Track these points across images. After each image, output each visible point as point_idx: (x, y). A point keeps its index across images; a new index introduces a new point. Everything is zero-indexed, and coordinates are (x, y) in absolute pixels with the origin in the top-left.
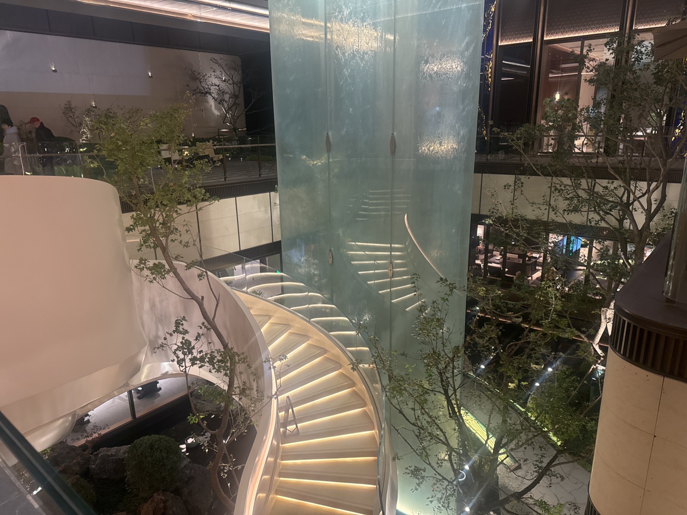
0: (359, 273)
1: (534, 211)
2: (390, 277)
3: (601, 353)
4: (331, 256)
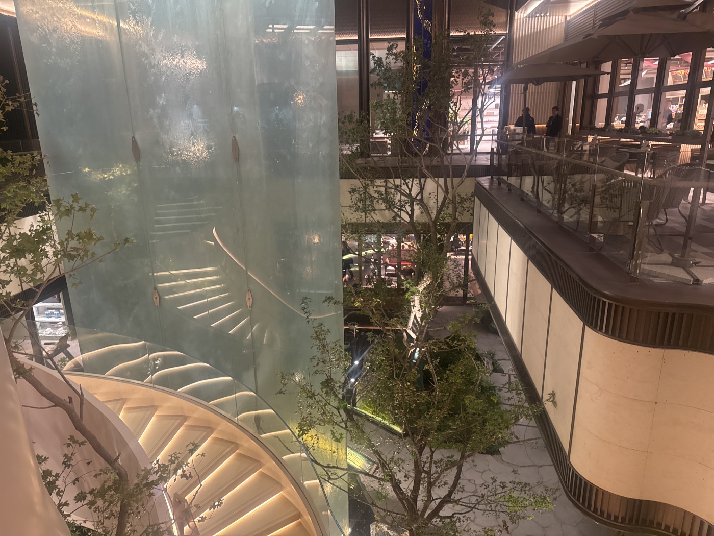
0: (179, 308)
2: (250, 307)
3: (414, 336)
4: (157, 296)
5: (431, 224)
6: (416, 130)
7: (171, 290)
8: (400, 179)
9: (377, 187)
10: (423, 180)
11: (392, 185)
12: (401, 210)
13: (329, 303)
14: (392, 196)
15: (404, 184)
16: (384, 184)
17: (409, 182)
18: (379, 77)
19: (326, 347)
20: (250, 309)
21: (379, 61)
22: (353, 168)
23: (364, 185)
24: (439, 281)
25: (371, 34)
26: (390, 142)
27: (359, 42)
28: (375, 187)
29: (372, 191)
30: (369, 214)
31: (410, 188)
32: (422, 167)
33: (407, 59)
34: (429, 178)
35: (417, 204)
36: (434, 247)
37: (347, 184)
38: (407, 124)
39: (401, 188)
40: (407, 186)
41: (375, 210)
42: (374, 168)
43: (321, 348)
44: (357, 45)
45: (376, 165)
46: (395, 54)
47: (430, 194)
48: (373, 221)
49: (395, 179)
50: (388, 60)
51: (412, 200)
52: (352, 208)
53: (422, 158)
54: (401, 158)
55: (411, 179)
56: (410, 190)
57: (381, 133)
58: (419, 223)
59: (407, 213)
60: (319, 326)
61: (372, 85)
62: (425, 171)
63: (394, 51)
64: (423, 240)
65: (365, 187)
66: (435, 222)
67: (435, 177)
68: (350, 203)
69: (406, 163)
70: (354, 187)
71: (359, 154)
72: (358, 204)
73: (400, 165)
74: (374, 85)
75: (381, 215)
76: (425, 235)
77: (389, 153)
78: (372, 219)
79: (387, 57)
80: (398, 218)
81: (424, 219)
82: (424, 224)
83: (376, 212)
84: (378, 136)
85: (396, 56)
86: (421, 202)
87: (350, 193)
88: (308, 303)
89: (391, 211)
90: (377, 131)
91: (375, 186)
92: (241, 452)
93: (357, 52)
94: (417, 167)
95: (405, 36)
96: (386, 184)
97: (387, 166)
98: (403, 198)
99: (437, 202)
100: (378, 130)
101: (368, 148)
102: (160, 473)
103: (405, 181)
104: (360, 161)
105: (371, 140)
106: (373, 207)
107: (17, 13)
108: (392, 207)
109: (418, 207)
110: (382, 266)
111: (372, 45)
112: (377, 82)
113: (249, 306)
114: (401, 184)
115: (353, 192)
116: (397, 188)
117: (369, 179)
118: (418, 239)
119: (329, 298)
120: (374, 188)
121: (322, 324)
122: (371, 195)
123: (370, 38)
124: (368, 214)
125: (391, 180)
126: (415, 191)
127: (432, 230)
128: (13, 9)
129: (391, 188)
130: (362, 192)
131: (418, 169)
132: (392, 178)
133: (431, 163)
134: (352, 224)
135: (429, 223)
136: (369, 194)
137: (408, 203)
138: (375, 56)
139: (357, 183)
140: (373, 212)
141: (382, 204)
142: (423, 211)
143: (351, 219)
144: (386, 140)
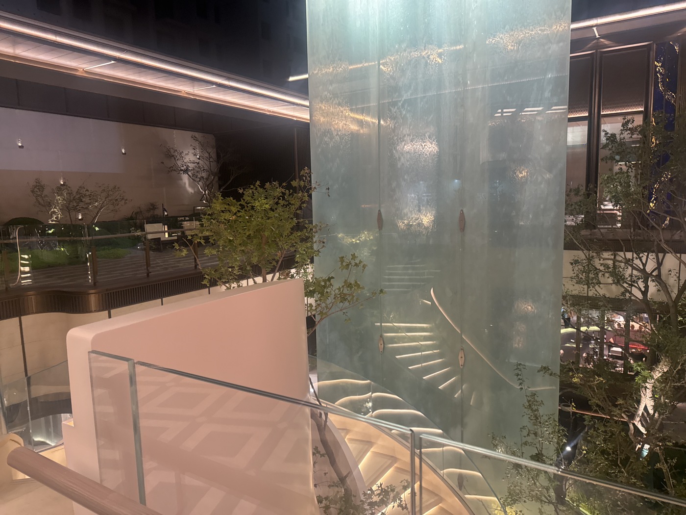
0: (397, 357)
1: (574, 285)
2: (462, 365)
3: (643, 430)
4: (382, 342)
5: (671, 304)
6: (653, 202)
7: (393, 340)
8: (631, 253)
9: (604, 259)
10: (661, 255)
11: (622, 259)
12: (632, 285)
13: (544, 373)
14: (621, 270)
15: (637, 258)
16: (613, 257)
17: (642, 256)
18: (611, 152)
19: (538, 419)
20: (462, 367)
21: (612, 138)
22: (576, 240)
23: (588, 257)
24: (679, 367)
25: (603, 110)
26: (621, 214)
27: (589, 119)
28: (602, 260)
29: (597, 263)
30: (593, 287)
31: (644, 262)
32: (661, 241)
33: (645, 133)
34: (668, 253)
35: (653, 281)
36: (674, 330)
37: (569, 255)
38: (643, 197)
39: (632, 262)
40: (641, 260)
41: (600, 283)
42: (601, 240)
43: (532, 418)
44: (587, 121)
45: (603, 237)
46: (630, 129)
47: (670, 271)
48: (598, 294)
49: (626, 253)
50: (622, 136)
51: (646, 276)
52: (574, 280)
53: (661, 232)
54: (634, 231)
55: (646, 254)
56: (644, 265)
57: (611, 204)
58: (655, 302)
59: (640, 289)
60: (532, 395)
61: (602, 159)
62: (665, 246)
63: (630, 126)
64: (659, 321)
65: (590, 259)
66: (675, 302)
67: (676, 252)
68: (571, 274)
69: (640, 236)
70: (576, 258)
71: (584, 225)
72: (580, 276)
73: (633, 238)
74: (605, 159)
75: (608, 289)
76: (662, 316)
77: (619, 225)
78: (596, 293)
79: (622, 133)
80: (628, 294)
81: (662, 298)
82: (661, 303)
83: (601, 285)
84: (606, 207)
85: (632, 131)
86: (658, 278)
87: (572, 264)
88: (522, 370)
89: (619, 286)
90: (606, 203)
91: (602, 258)
92: (444, 507)
93: (586, 128)
94: (654, 241)
95: (643, 109)
96: (615, 257)
97: (617, 238)
98: (635, 272)
99: (679, 280)
100: (607, 201)
101: (594, 219)
102: (382, 497)
103: (639, 256)
104: (584, 232)
105: (598, 212)
106: (598, 280)
107: (310, 120)
108: (621, 282)
109: (654, 284)
110: (605, 346)
111: (602, 120)
112: (609, 157)
113: (460, 364)
114: (633, 258)
115: (575, 264)
116: (628, 262)
117: (595, 251)
118: (653, 319)
119: (545, 368)
120: (600, 260)
121: (535, 394)
122: (596, 268)
123: (602, 113)
124: (591, 287)
125: (621, 254)
126: (650, 266)
127: (672, 310)
128: (308, 117)
129: (621, 262)
130: (585, 264)
131: (656, 243)
132: (622, 251)
133: (671, 237)
134: (573, 296)
135: (667, 303)
136: (593, 266)
137: (642, 278)
138: (608, 133)
139: (580, 255)
140: (597, 286)
141: (608, 278)
142: (661, 289)
143: (572, 291)
144: (615, 212)
